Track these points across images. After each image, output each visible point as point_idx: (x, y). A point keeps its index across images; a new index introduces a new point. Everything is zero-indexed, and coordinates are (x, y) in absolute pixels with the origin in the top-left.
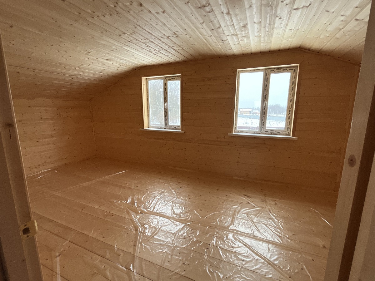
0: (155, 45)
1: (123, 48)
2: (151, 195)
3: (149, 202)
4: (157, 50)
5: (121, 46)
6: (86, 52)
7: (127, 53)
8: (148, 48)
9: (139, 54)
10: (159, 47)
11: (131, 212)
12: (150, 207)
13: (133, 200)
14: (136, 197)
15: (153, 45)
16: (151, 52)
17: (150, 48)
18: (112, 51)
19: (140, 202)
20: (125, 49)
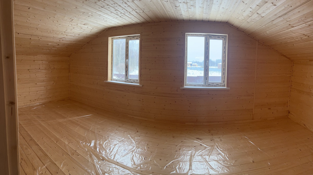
0: (122, 8)
1: (97, 14)
2: (112, 142)
3: (110, 149)
4: (123, 12)
5: (95, 11)
6: (70, 20)
7: (99, 17)
8: (116, 11)
9: (108, 18)
10: (125, 10)
11: (93, 156)
12: (110, 155)
13: (95, 144)
14: (98, 142)
15: (120, 9)
16: (118, 15)
17: (118, 12)
18: (89, 17)
19: (102, 148)
20: (98, 14)
